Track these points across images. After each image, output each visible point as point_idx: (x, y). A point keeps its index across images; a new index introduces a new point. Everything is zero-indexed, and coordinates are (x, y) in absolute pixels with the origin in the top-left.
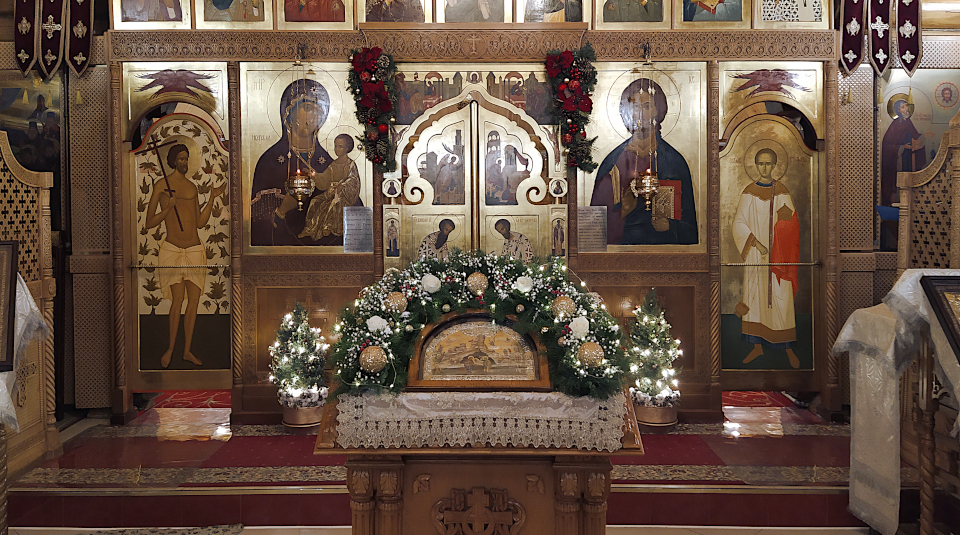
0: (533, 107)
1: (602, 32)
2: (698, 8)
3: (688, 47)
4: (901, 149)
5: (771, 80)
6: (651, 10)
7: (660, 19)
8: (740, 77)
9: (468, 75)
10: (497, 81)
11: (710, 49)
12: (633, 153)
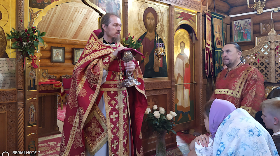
0: (109, 11)
5: (186, 16)
12: (147, 38)
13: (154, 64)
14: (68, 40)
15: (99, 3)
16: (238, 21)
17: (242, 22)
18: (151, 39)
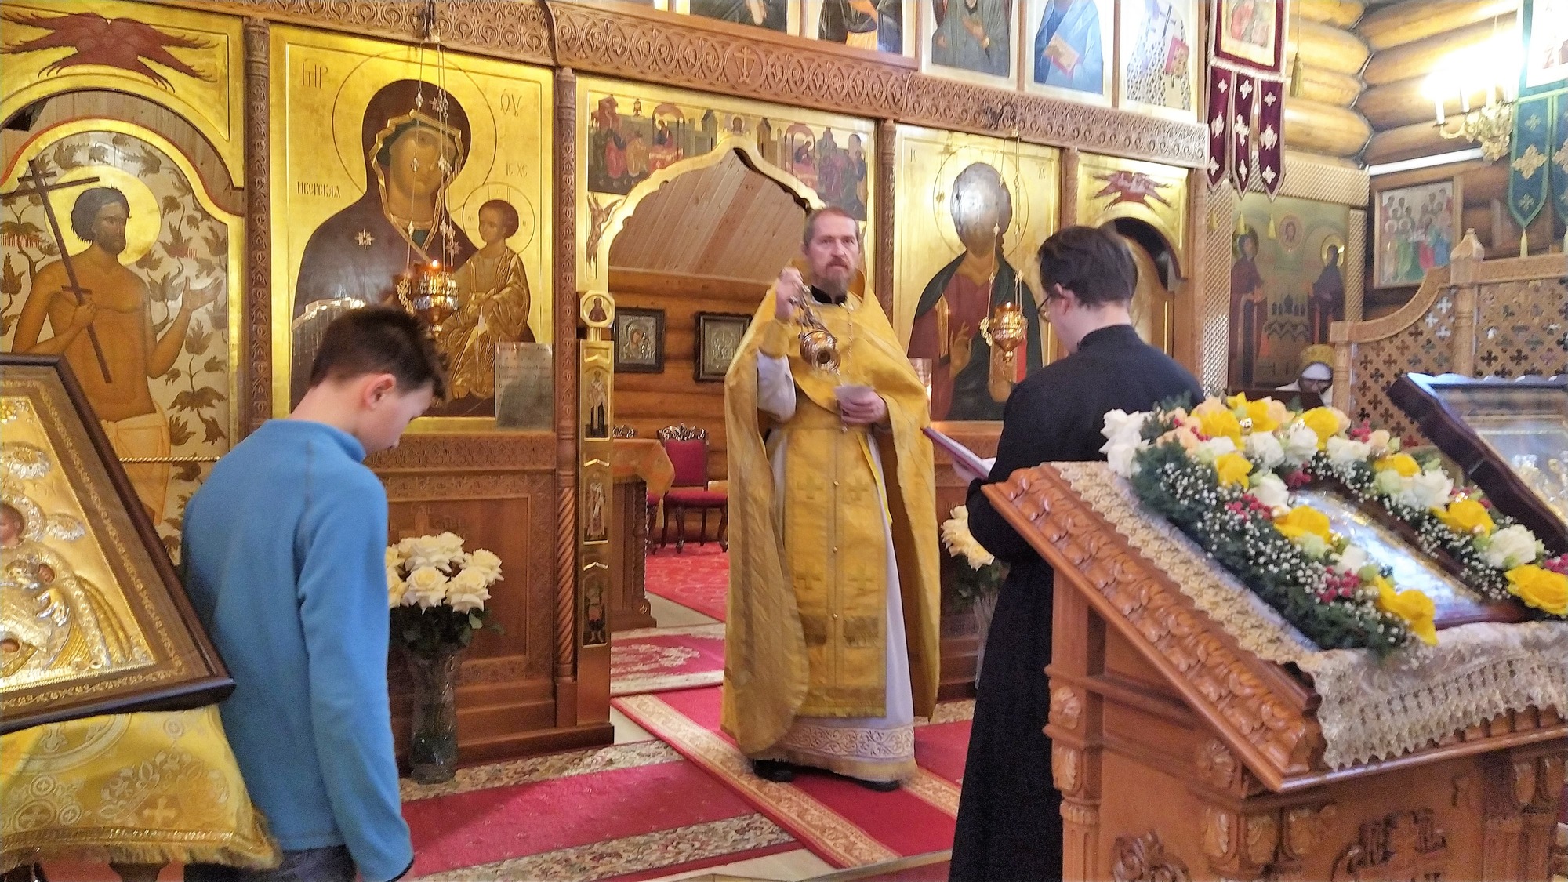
0: (828, 188)
1: (934, 82)
2: (1052, 67)
3: (1043, 121)
4: (1244, 298)
5: (1134, 188)
6: (995, 59)
7: (1005, 71)
8: (1098, 178)
9: (728, 118)
10: (774, 136)
11: (1069, 129)
12: (967, 277)
13: (991, 372)
14: (676, 277)
15: (795, 164)
16: (1398, 194)
17: (1416, 198)
18: (978, 279)
